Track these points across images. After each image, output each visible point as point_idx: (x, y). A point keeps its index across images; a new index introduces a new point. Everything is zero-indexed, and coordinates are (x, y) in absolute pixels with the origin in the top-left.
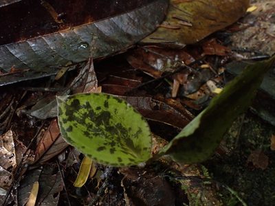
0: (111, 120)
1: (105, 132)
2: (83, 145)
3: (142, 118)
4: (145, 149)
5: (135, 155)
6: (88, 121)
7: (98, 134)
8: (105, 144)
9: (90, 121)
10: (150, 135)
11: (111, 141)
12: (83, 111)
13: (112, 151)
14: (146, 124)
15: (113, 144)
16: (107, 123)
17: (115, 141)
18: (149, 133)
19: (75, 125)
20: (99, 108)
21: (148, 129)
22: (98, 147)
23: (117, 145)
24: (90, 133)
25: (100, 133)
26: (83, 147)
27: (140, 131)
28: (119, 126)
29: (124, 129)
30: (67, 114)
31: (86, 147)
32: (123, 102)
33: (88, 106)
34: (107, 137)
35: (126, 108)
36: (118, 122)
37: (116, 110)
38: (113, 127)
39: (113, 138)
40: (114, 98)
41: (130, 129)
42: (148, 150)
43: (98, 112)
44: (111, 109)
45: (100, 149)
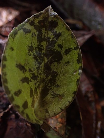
0: (56, 63)
1: (43, 65)
2: (15, 48)
3: (75, 93)
4: (47, 111)
5: (36, 104)
6: (44, 44)
7: (37, 60)
8: (30, 70)
9: (45, 46)
10: (61, 109)
11: (36, 74)
12: (50, 34)
13: (25, 80)
14: (70, 99)
15: (34, 77)
16: (51, 62)
17: (39, 79)
18: (63, 107)
19: (33, 34)
20: (60, 46)
21: (67, 104)
22: (23, 64)
23: (36, 81)
24: (34, 52)
25: (39, 60)
26: (12, 49)
27: (61, 97)
28: (55, 75)
29: (55, 80)
30: (39, 22)
31: (14, 52)
32: (80, 65)
33: (58, 36)
34: (38, 68)
35: (75, 72)
36: (58, 71)
37: (68, 63)
38: (51, 69)
39: (40, 74)
40: (79, 54)
41: (58, 86)
42: (47, 114)
43: (56, 48)
44: (66, 58)
45: (21, 67)
